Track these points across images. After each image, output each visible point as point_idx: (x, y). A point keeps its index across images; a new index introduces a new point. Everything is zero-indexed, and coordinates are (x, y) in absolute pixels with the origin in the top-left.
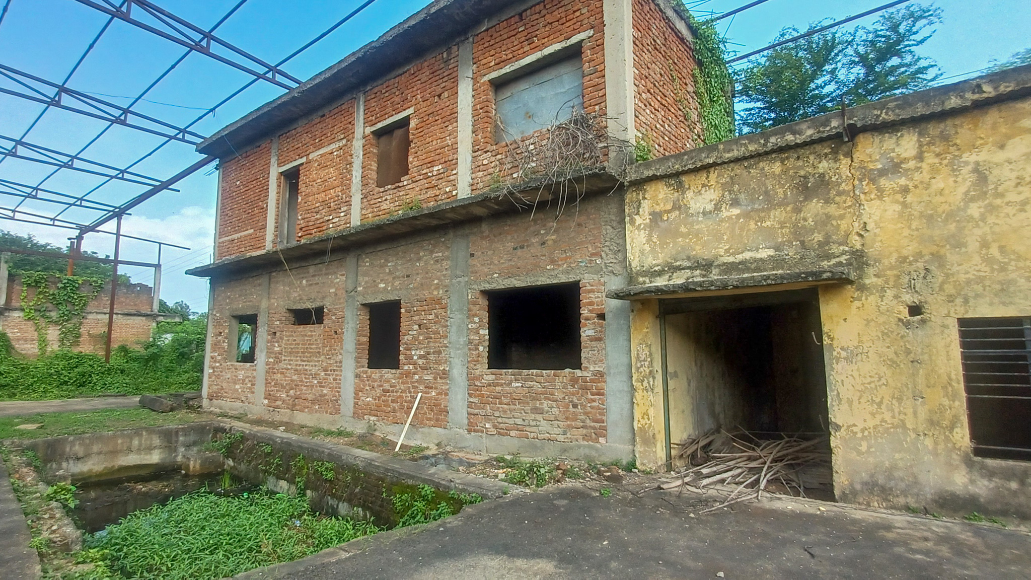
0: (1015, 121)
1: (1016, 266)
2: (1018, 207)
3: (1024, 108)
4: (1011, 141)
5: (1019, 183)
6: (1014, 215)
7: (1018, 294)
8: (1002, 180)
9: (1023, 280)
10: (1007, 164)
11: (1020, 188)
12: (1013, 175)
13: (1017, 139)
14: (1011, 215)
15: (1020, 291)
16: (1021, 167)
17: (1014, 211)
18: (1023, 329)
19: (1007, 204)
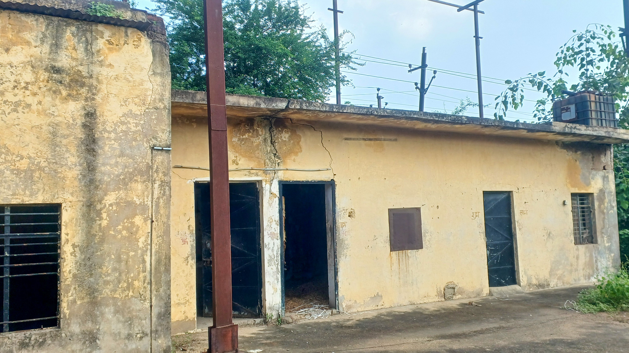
0: (19, 31)
1: (5, 159)
2: (13, 107)
3: (27, 23)
4: (15, 48)
5: (16, 86)
6: (9, 113)
7: (4, 184)
8: (4, 80)
9: (9, 172)
10: (9, 67)
11: (16, 91)
12: (13, 78)
13: (19, 47)
14: (7, 113)
15: (5, 182)
16: (19, 72)
17: (9, 110)
18: (4, 216)
19: (5, 102)
